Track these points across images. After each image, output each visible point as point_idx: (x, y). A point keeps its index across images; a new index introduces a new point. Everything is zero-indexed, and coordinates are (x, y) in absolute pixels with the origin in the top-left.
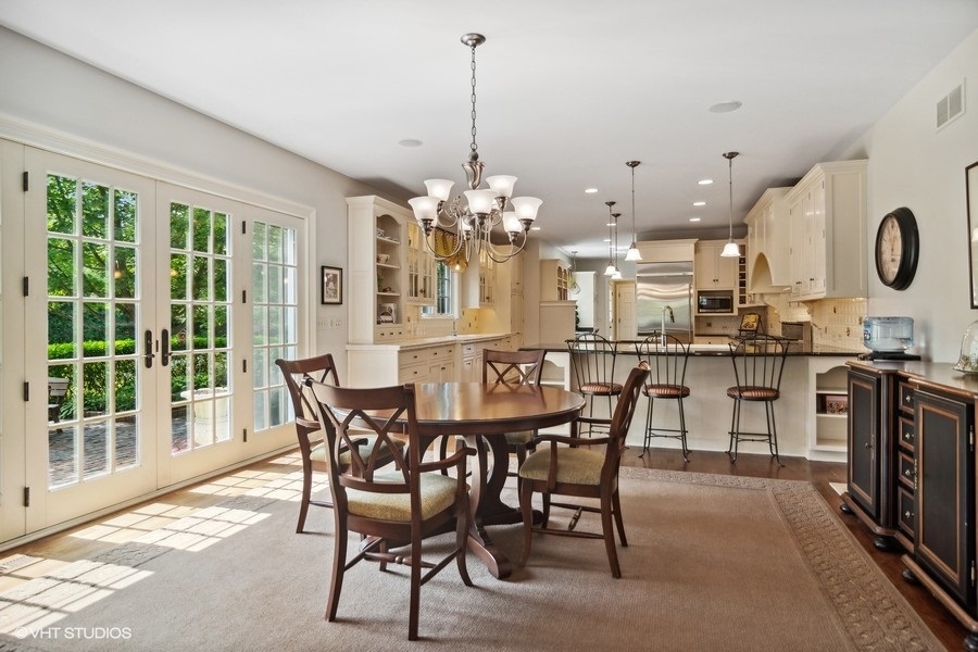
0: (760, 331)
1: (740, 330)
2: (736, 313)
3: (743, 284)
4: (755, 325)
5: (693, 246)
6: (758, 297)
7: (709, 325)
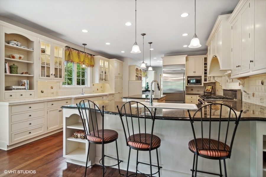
0: (213, 92)
1: (204, 92)
2: (203, 85)
3: (206, 73)
4: (211, 90)
5: (185, 58)
6: (212, 79)
7: (192, 90)
